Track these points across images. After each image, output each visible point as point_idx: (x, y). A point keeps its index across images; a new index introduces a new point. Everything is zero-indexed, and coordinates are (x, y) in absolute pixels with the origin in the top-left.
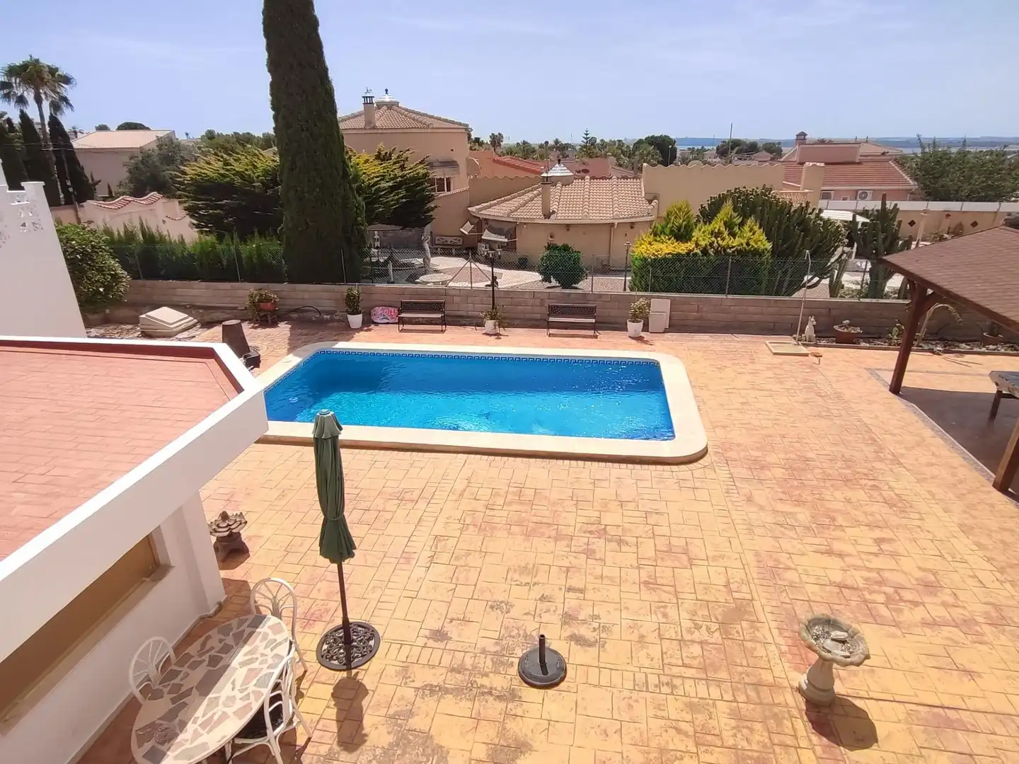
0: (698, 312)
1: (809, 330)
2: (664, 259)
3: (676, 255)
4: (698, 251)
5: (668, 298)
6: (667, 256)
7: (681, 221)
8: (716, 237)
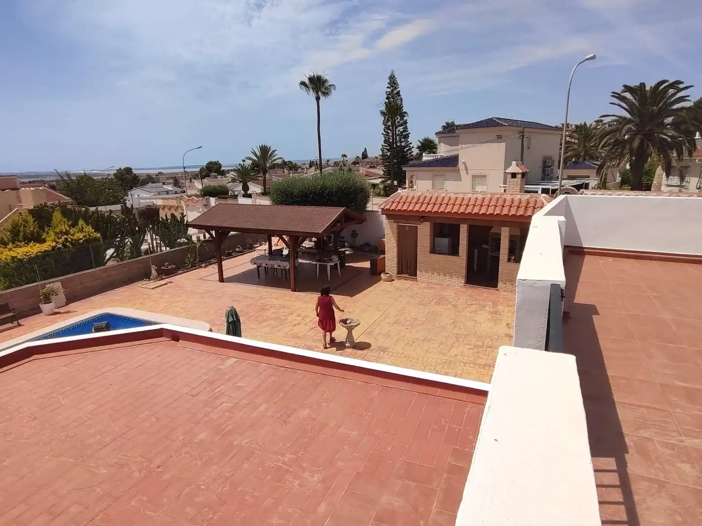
0: (81, 284)
1: (154, 273)
2: (37, 256)
3: (44, 251)
4: (61, 246)
5: (57, 281)
6: (38, 254)
7: (32, 229)
8: (67, 235)
